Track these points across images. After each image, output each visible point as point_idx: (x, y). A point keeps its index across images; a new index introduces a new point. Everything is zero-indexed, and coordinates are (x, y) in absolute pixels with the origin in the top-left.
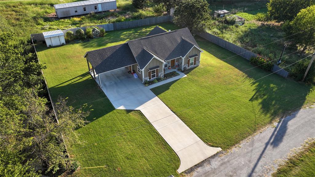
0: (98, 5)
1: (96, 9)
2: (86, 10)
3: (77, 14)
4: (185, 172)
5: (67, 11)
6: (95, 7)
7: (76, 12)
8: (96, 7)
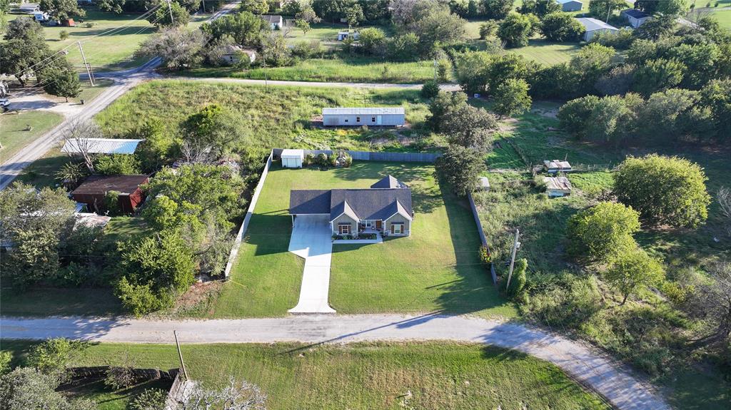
0: (378, 116)
1: (374, 121)
2: (359, 121)
3: (347, 124)
4: (293, 313)
5: (335, 119)
7: (347, 121)
8: (374, 118)
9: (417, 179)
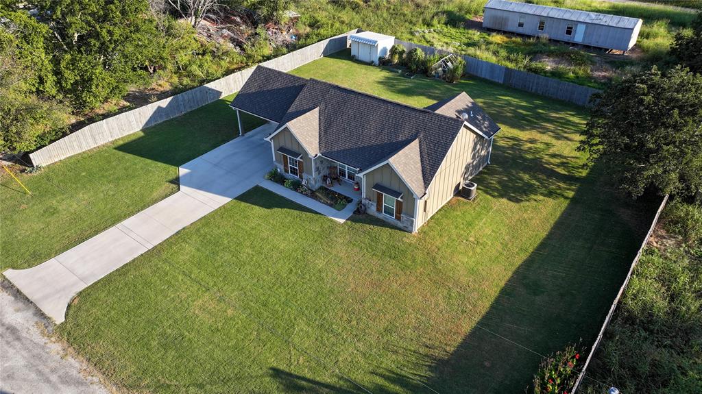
0: (579, 25)
1: (569, 32)
2: (542, 29)
3: (521, 30)
5: (503, 19)
6: (568, 28)
7: (521, 25)
8: (571, 28)
9: (544, 131)
